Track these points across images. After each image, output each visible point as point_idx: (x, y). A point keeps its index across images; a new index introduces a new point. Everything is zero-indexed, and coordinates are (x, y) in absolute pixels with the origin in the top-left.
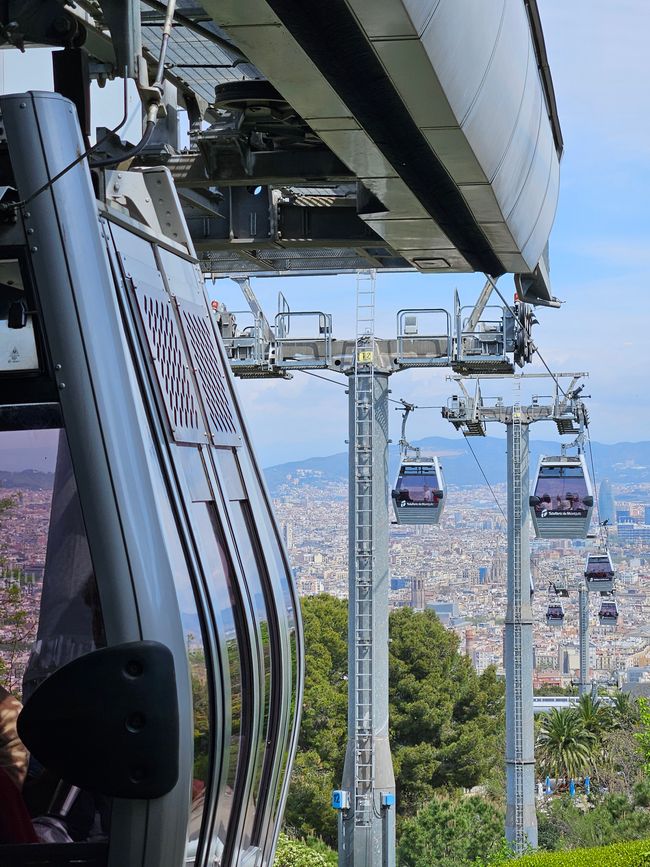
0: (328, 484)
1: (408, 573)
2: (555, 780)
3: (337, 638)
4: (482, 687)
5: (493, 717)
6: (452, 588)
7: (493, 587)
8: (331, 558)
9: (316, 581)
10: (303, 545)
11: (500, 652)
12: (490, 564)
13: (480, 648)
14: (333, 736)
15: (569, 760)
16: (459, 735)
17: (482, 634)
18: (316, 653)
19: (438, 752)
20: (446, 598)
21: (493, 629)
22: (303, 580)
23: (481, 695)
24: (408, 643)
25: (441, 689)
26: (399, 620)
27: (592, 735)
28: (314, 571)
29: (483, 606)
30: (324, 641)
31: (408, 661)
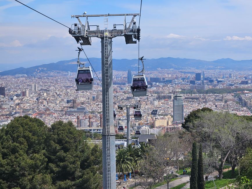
0: (48, 72)
1: (72, 98)
2: (119, 173)
3: (30, 135)
4: (92, 154)
5: (97, 166)
6: (85, 102)
7: (97, 102)
8: (49, 94)
9: (44, 101)
10: (41, 90)
11: (99, 122)
12: (96, 95)
13: (93, 121)
14: (28, 179)
15: (124, 167)
16: (83, 175)
17: (94, 116)
18: (21, 142)
19: (73, 183)
20: (83, 106)
21: (97, 115)
22: (40, 101)
23: (92, 158)
24: (61, 136)
25: (75, 156)
26: (57, 126)
27: (132, 158)
28: (44, 98)
29: (94, 108)
30: (24, 137)
31: (61, 144)
